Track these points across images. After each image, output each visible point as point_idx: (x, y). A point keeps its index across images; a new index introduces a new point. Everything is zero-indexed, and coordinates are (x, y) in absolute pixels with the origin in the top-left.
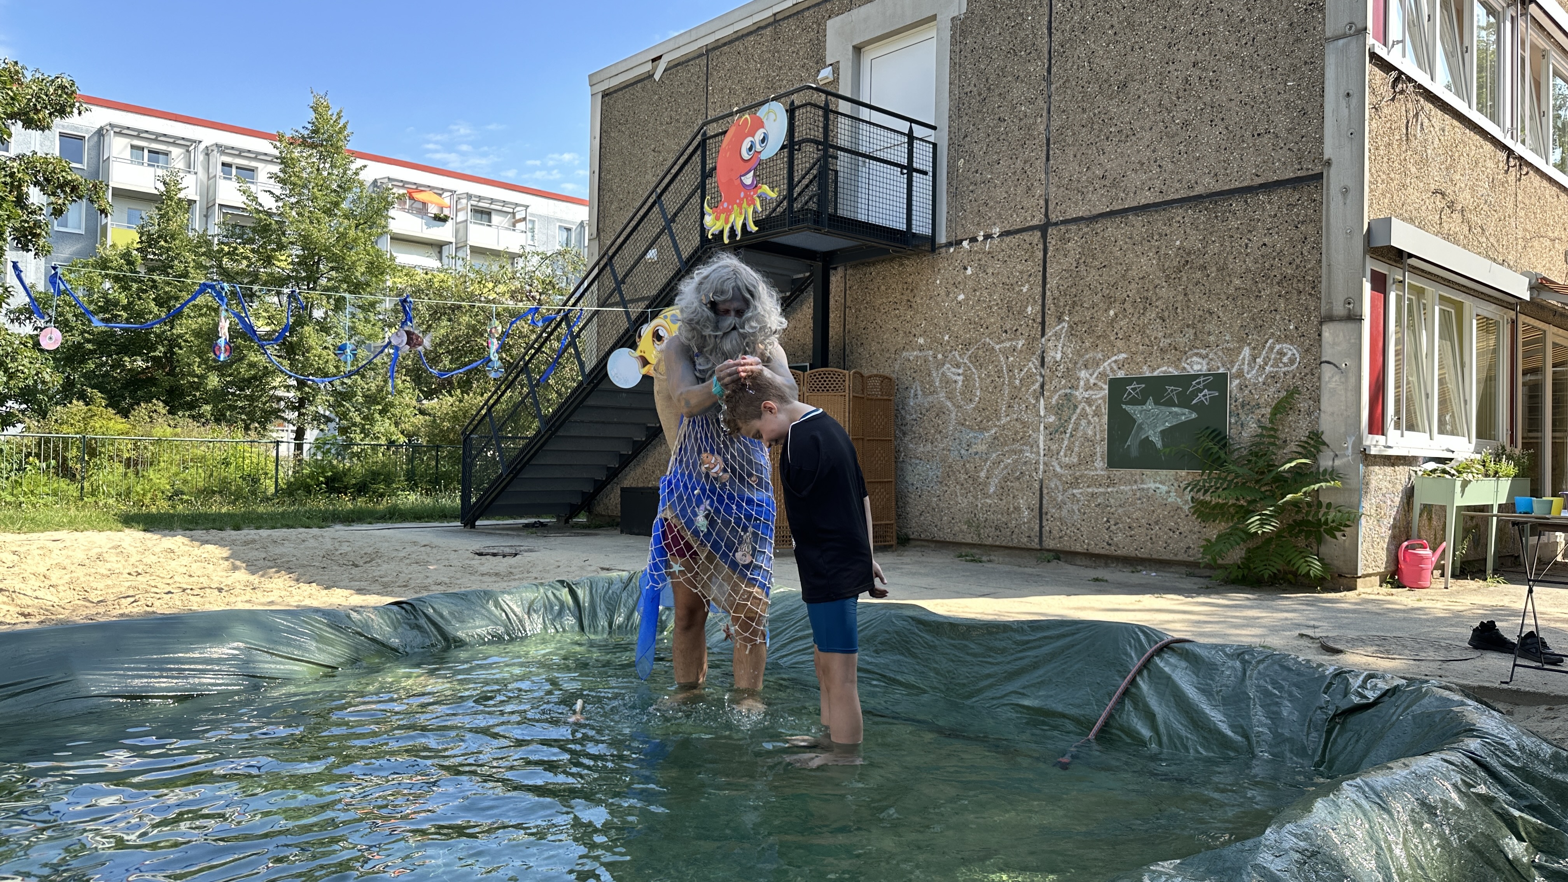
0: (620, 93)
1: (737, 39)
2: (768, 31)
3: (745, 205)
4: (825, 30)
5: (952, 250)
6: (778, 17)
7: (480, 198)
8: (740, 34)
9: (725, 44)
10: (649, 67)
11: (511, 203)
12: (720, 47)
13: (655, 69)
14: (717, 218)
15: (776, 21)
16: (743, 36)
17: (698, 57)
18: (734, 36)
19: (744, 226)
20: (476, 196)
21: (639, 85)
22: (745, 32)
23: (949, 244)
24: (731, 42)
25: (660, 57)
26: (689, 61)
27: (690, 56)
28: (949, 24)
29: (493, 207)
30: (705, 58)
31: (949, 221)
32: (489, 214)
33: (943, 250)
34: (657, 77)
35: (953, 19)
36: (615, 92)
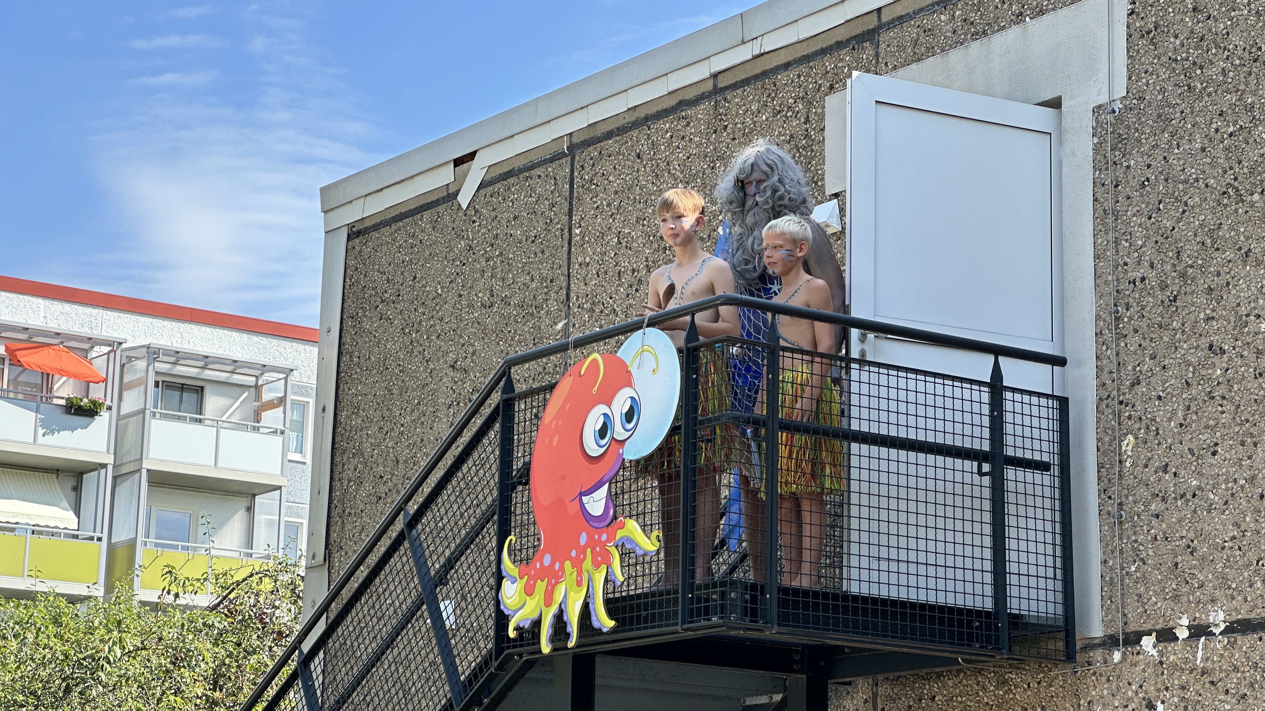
0: (386, 230)
1: (636, 124)
2: (701, 112)
3: (588, 564)
4: (821, 117)
5: (1117, 656)
6: (723, 82)
7: (178, 356)
8: (641, 114)
9: (609, 135)
10: (447, 175)
11: (250, 365)
12: (599, 140)
13: (460, 180)
14: (529, 591)
15: (717, 91)
16: (647, 119)
17: (552, 160)
18: (630, 118)
19: (586, 612)
20: (167, 353)
21: (427, 215)
22: (653, 110)
23: (1111, 642)
24: (622, 130)
25: (471, 156)
26: (532, 167)
27: (535, 158)
28: (1089, 121)
29: (209, 374)
30: (565, 161)
31: (1108, 583)
32: (200, 391)
33: (1097, 655)
34: (464, 199)
35: (1098, 110)
36: (376, 227)
